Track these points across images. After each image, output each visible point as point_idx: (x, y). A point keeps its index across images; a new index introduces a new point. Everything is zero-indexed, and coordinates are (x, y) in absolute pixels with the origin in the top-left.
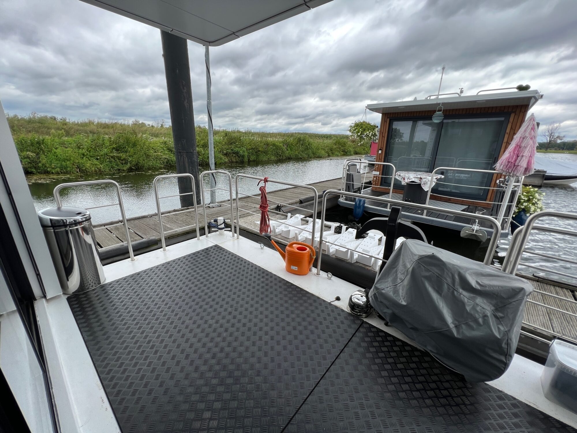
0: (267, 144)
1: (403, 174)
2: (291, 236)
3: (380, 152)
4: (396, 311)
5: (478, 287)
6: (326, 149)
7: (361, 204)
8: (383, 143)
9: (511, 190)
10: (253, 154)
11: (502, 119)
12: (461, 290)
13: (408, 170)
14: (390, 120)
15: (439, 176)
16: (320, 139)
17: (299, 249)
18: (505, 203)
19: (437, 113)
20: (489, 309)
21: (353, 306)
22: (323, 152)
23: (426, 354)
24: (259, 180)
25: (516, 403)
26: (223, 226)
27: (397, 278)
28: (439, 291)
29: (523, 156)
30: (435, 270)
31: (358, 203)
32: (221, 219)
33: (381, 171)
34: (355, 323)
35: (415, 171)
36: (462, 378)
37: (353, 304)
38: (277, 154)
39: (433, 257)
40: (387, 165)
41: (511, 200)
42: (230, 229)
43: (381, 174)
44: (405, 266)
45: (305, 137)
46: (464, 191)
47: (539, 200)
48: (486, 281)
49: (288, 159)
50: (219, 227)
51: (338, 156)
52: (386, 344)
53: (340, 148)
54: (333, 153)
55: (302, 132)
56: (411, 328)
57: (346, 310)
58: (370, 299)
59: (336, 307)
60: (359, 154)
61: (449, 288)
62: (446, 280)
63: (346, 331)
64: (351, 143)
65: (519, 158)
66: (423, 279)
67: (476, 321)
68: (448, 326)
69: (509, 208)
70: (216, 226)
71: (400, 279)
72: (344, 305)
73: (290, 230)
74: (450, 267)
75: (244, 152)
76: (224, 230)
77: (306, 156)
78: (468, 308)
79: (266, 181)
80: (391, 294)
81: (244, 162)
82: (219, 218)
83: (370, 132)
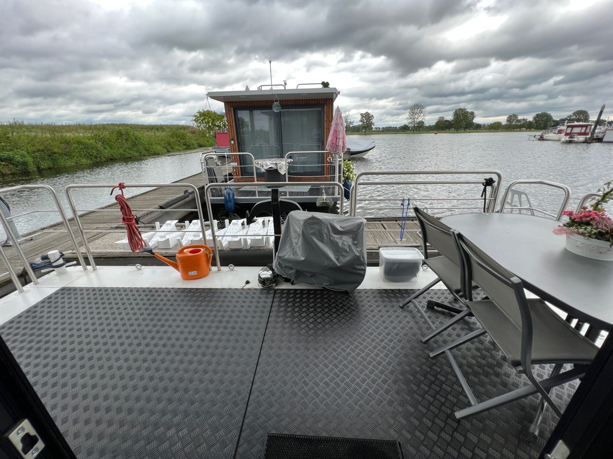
0: (67, 142)
1: (260, 162)
2: (172, 244)
3: (232, 142)
4: (299, 268)
5: (342, 230)
6: (162, 143)
7: (231, 196)
8: (233, 132)
9: (338, 164)
10: (44, 158)
11: (320, 109)
12: (334, 235)
13: (262, 158)
14: (234, 109)
15: (289, 160)
16: (148, 131)
17: (191, 252)
18: (337, 175)
19: (275, 103)
20: (350, 241)
21: (263, 281)
22: (159, 147)
23: (324, 289)
24: (112, 188)
25: (373, 291)
26: (61, 261)
27: (292, 243)
28: (322, 241)
29: (339, 138)
30: (316, 227)
31: (227, 197)
32: (54, 254)
33: (239, 162)
34: (270, 294)
35: (268, 158)
36: (346, 293)
37: (262, 280)
38: (90, 156)
39: (313, 218)
40: (243, 155)
41: (340, 173)
42: (75, 262)
43: (239, 164)
44: (295, 232)
45: (127, 129)
46: (309, 170)
47: (353, 169)
48: (345, 225)
49: (111, 161)
50: (54, 264)
51: (180, 151)
52: (297, 296)
53: (179, 141)
54: (172, 148)
55: (118, 123)
56: (311, 276)
57: (258, 288)
58: (276, 270)
59: (249, 289)
60: (204, 146)
61: (327, 236)
62: (324, 231)
63: (265, 302)
64: (191, 135)
65: (338, 139)
66: (311, 236)
67: (346, 251)
68: (332, 261)
69: (340, 177)
70: (50, 265)
71: (295, 243)
72: (255, 284)
73: (168, 239)
74: (324, 221)
75: (23, 156)
76: (65, 266)
77: (136, 154)
78: (340, 245)
79: (122, 186)
80: (292, 257)
81: (29, 172)
82: (50, 253)
83: (220, 123)
